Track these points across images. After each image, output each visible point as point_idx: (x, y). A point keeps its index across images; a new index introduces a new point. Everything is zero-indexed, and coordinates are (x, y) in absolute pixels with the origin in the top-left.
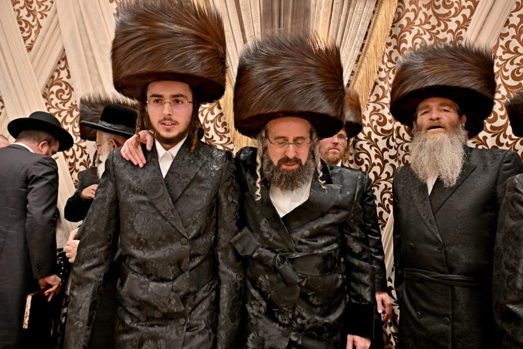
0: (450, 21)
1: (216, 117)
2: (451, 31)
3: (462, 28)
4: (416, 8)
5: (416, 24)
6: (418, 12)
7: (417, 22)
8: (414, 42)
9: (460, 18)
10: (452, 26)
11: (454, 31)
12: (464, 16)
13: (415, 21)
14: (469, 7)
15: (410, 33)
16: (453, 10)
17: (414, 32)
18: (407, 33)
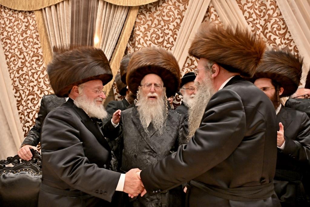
0: (170, 24)
1: (45, 76)
2: (171, 30)
3: (176, 29)
4: (152, 19)
5: (152, 27)
6: (154, 21)
7: (153, 25)
8: (152, 37)
9: (175, 24)
10: (171, 27)
11: (172, 30)
12: (177, 23)
13: (152, 26)
14: (179, 18)
15: (149, 32)
16: (171, 19)
17: (152, 31)
18: (148, 32)
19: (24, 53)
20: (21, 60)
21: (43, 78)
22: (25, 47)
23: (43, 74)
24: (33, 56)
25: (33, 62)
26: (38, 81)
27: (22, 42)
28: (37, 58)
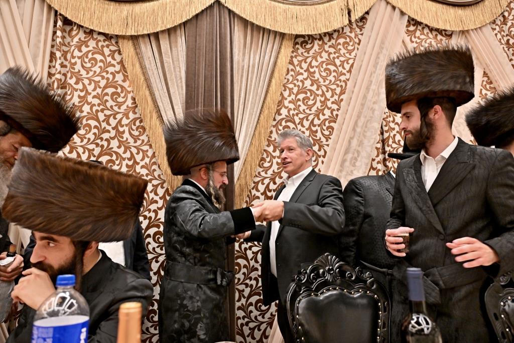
1: (131, 121)
19: (83, 80)
20: (79, 92)
21: (127, 125)
22: (84, 70)
23: (128, 118)
24: (105, 87)
25: (106, 98)
26: (118, 131)
27: (79, 61)
28: (113, 90)
